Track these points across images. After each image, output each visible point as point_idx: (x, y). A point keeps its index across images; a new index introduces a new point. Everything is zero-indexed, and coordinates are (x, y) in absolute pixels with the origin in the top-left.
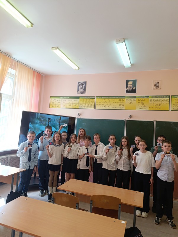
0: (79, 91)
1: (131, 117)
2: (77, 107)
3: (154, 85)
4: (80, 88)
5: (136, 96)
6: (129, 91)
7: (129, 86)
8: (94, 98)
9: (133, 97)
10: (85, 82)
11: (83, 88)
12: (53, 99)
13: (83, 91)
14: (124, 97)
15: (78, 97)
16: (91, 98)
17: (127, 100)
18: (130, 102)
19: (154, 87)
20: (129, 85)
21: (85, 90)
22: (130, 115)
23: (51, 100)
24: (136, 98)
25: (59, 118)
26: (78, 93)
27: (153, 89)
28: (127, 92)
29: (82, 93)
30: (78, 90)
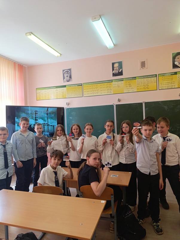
0: (65, 80)
1: (119, 100)
2: (65, 97)
3: (140, 65)
4: (65, 76)
5: (123, 79)
6: (116, 74)
7: (115, 69)
8: (81, 85)
9: (120, 80)
10: (70, 70)
11: (69, 76)
12: (38, 91)
13: (69, 79)
14: (111, 81)
15: (65, 86)
16: (78, 86)
17: (114, 84)
18: (118, 85)
19: (140, 67)
20: (115, 67)
21: (70, 77)
22: (119, 99)
23: (37, 92)
24: (123, 81)
26: (64, 82)
27: (139, 69)
28: (114, 75)
29: (68, 81)
30: (64, 78)
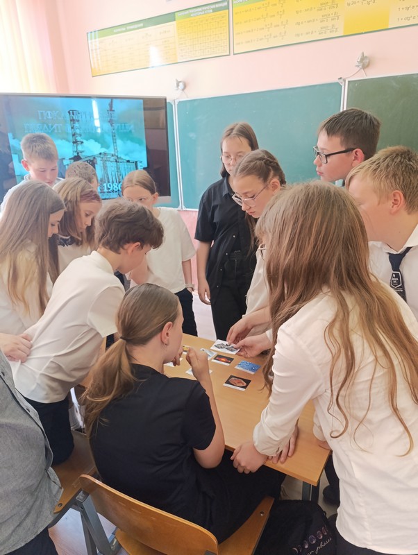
2: (173, 59)
8: (224, 6)
15: (171, 17)
22: (363, 58)
23: (91, 47)
25: (108, 108)
